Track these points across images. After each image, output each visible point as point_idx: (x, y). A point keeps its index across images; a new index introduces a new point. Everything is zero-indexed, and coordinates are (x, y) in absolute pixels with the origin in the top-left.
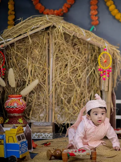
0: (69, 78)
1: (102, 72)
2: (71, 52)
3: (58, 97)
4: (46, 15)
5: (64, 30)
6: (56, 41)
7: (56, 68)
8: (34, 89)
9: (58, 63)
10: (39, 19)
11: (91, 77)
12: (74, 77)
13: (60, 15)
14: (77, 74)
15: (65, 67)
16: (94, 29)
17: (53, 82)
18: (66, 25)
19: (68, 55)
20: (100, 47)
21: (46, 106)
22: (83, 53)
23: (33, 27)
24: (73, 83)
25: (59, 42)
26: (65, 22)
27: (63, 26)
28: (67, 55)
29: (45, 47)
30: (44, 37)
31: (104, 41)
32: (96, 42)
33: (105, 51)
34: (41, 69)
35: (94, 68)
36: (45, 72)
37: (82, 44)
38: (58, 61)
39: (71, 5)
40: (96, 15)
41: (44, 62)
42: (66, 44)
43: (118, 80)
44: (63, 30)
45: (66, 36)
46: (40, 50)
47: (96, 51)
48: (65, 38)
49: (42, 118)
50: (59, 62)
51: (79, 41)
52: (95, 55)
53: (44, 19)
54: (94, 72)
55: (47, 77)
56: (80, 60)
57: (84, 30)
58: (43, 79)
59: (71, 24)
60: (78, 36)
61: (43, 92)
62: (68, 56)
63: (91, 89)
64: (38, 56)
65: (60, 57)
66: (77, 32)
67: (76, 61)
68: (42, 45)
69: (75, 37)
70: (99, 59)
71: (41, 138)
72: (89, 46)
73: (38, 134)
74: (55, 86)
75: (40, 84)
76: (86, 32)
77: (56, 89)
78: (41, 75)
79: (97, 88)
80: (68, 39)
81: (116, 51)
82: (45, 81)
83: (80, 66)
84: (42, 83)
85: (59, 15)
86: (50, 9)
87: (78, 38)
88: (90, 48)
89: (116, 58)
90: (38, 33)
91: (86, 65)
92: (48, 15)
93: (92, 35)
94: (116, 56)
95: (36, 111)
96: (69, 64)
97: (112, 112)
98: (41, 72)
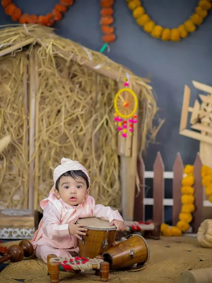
0: (62, 133)
1: (120, 124)
2: (67, 88)
3: (45, 166)
4: (24, 25)
5: (55, 49)
6: (40, 70)
7: (41, 115)
9: (45, 107)
10: (12, 31)
11: (102, 131)
12: (72, 132)
13: (49, 25)
14: (77, 127)
15: (57, 115)
16: (106, 49)
17: (35, 140)
18: (58, 42)
19: (62, 93)
20: (118, 80)
21: (23, 182)
22: (88, 90)
23: (2, 46)
24: (70, 141)
25: (45, 72)
26: (57, 36)
27: (53, 44)
28: (60, 94)
29: (22, 81)
30: (20, 63)
31: (124, 70)
32: (110, 72)
33: (126, 87)
34: (15, 117)
35: (106, 116)
36: (21, 124)
37: (86, 74)
38: (44, 104)
39: (68, 8)
40: (110, 25)
41: (21, 106)
42: (59, 74)
43: (148, 138)
44: (53, 51)
45: (58, 61)
46: (12, 86)
47: (109, 87)
48: (58, 65)
49: (16, 203)
50: (47, 105)
51: (81, 70)
52: (109, 94)
53: (20, 31)
54: (107, 123)
55: (26, 132)
56: (82, 103)
57: (91, 51)
58: (18, 135)
59: (68, 41)
60: (79, 61)
61: (18, 158)
62: (62, 96)
63: (102, 153)
64: (11, 95)
65: (48, 97)
66: (78, 53)
67: (76, 105)
68: (16, 76)
69: (74, 63)
70: (115, 101)
71: (14, 236)
72: (99, 78)
73: (10, 230)
74: (40, 146)
75: (14, 144)
76: (93, 54)
77: (41, 153)
78: (15, 128)
79: (112, 150)
80: (62, 65)
81: (144, 87)
82: (22, 138)
83: (83, 112)
84: (17, 142)
85: (46, 25)
86: (30, 14)
87: (79, 64)
88: (100, 81)
89: (145, 100)
90: (9, 56)
91: (94, 112)
92: (28, 25)
93: (103, 59)
94: (145, 95)
95: (6, 191)
96: (63, 110)
97: (138, 194)
98: (15, 123)
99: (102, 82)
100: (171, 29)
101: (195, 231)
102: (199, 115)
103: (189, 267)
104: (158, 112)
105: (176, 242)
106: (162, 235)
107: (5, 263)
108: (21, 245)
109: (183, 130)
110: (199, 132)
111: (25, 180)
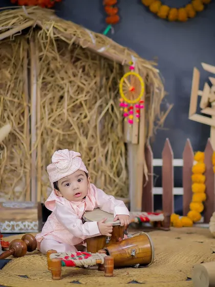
0: (66, 120)
1: (126, 110)
2: (70, 73)
4: (23, 7)
5: (56, 32)
6: (41, 54)
7: (42, 102)
8: (3, 141)
9: (46, 92)
10: (11, 14)
11: (107, 117)
12: (75, 119)
13: (49, 6)
14: (81, 114)
15: (59, 101)
16: (110, 30)
17: (37, 128)
18: (59, 24)
19: (65, 78)
20: (123, 64)
21: (25, 173)
22: (92, 74)
24: (73, 129)
25: (46, 56)
26: (58, 19)
27: (53, 27)
28: (63, 79)
29: (22, 66)
30: (19, 47)
31: (130, 52)
32: (114, 55)
33: (132, 71)
34: (16, 105)
35: (111, 102)
36: (22, 111)
37: (90, 58)
38: (46, 90)
40: (114, 6)
41: (21, 93)
42: (61, 58)
43: (155, 124)
44: (54, 34)
45: (60, 44)
46: (12, 72)
47: (114, 71)
48: (59, 49)
49: (17, 194)
50: (48, 91)
51: (84, 53)
52: (114, 78)
53: (19, 14)
54: (113, 110)
55: (27, 120)
57: (94, 33)
58: (19, 124)
59: (70, 23)
60: (81, 43)
61: (20, 147)
62: (65, 81)
63: (107, 140)
64: (10, 82)
65: (50, 83)
66: (80, 36)
67: (80, 90)
68: (16, 61)
69: (76, 46)
70: (121, 86)
71: (17, 230)
73: (12, 223)
74: (42, 135)
75: (15, 132)
76: (97, 37)
77: (43, 142)
78: (15, 116)
80: (64, 49)
81: (151, 70)
82: (23, 127)
83: (87, 98)
84: (18, 130)
85: (46, 7)
87: (81, 47)
88: (104, 65)
89: (152, 84)
90: (8, 40)
91: (98, 97)
92: (27, 7)
93: (107, 42)
94: (151, 79)
95: (8, 182)
96: (66, 96)
97: (146, 183)
98: (16, 111)
99: (106, 65)
100: (178, 9)
101: (207, 221)
102: (209, 99)
103: (201, 260)
104: (166, 97)
105: (188, 233)
106: (172, 226)
107: (7, 258)
108: (23, 239)
109: (192, 115)
110: (210, 116)
111: (27, 171)
